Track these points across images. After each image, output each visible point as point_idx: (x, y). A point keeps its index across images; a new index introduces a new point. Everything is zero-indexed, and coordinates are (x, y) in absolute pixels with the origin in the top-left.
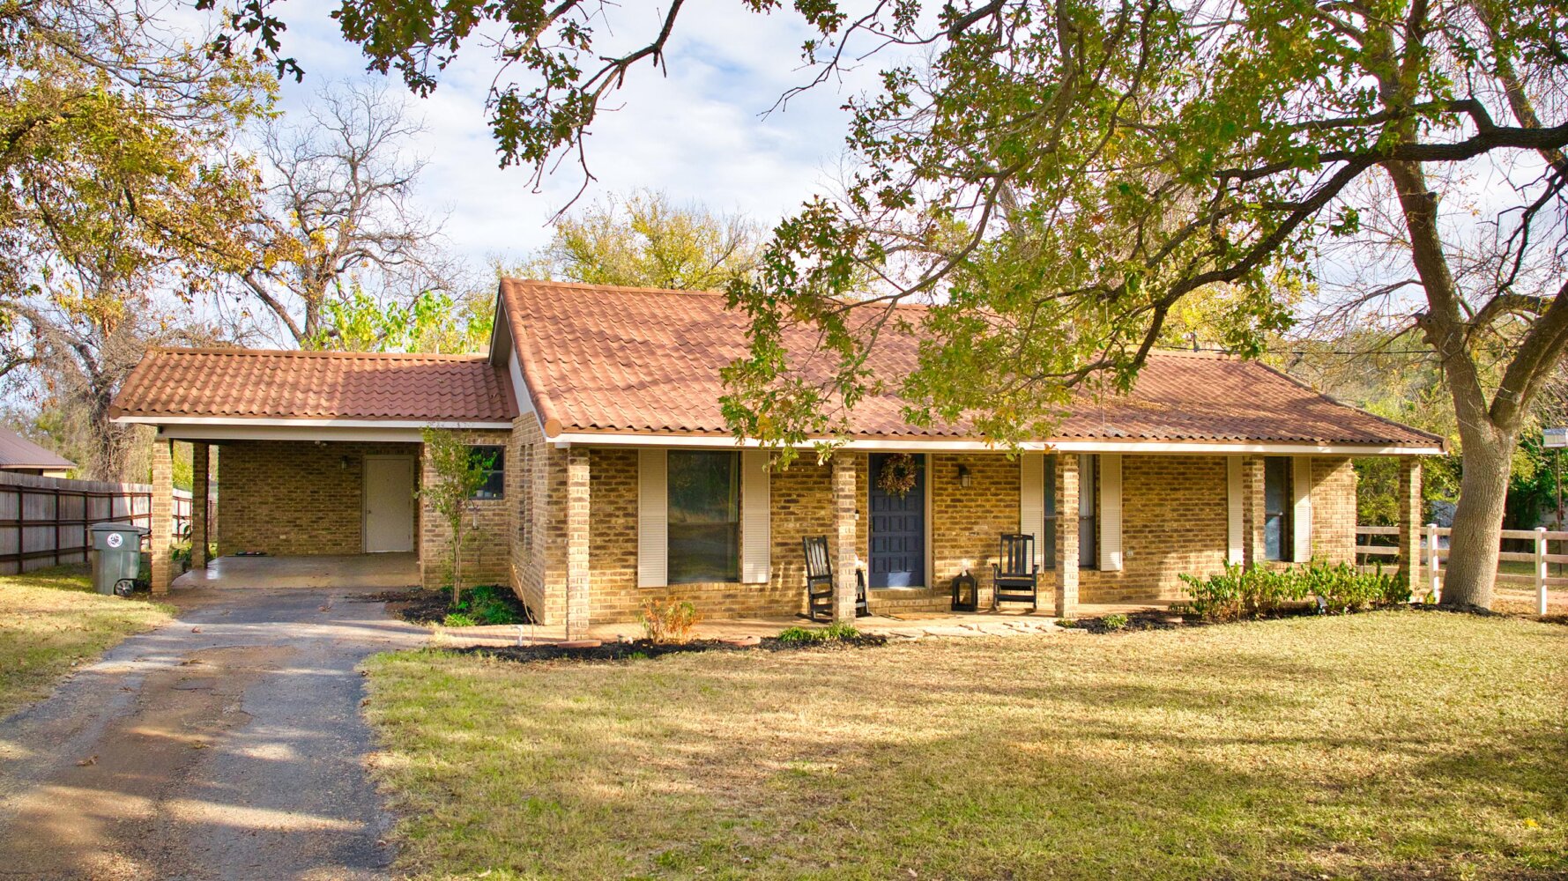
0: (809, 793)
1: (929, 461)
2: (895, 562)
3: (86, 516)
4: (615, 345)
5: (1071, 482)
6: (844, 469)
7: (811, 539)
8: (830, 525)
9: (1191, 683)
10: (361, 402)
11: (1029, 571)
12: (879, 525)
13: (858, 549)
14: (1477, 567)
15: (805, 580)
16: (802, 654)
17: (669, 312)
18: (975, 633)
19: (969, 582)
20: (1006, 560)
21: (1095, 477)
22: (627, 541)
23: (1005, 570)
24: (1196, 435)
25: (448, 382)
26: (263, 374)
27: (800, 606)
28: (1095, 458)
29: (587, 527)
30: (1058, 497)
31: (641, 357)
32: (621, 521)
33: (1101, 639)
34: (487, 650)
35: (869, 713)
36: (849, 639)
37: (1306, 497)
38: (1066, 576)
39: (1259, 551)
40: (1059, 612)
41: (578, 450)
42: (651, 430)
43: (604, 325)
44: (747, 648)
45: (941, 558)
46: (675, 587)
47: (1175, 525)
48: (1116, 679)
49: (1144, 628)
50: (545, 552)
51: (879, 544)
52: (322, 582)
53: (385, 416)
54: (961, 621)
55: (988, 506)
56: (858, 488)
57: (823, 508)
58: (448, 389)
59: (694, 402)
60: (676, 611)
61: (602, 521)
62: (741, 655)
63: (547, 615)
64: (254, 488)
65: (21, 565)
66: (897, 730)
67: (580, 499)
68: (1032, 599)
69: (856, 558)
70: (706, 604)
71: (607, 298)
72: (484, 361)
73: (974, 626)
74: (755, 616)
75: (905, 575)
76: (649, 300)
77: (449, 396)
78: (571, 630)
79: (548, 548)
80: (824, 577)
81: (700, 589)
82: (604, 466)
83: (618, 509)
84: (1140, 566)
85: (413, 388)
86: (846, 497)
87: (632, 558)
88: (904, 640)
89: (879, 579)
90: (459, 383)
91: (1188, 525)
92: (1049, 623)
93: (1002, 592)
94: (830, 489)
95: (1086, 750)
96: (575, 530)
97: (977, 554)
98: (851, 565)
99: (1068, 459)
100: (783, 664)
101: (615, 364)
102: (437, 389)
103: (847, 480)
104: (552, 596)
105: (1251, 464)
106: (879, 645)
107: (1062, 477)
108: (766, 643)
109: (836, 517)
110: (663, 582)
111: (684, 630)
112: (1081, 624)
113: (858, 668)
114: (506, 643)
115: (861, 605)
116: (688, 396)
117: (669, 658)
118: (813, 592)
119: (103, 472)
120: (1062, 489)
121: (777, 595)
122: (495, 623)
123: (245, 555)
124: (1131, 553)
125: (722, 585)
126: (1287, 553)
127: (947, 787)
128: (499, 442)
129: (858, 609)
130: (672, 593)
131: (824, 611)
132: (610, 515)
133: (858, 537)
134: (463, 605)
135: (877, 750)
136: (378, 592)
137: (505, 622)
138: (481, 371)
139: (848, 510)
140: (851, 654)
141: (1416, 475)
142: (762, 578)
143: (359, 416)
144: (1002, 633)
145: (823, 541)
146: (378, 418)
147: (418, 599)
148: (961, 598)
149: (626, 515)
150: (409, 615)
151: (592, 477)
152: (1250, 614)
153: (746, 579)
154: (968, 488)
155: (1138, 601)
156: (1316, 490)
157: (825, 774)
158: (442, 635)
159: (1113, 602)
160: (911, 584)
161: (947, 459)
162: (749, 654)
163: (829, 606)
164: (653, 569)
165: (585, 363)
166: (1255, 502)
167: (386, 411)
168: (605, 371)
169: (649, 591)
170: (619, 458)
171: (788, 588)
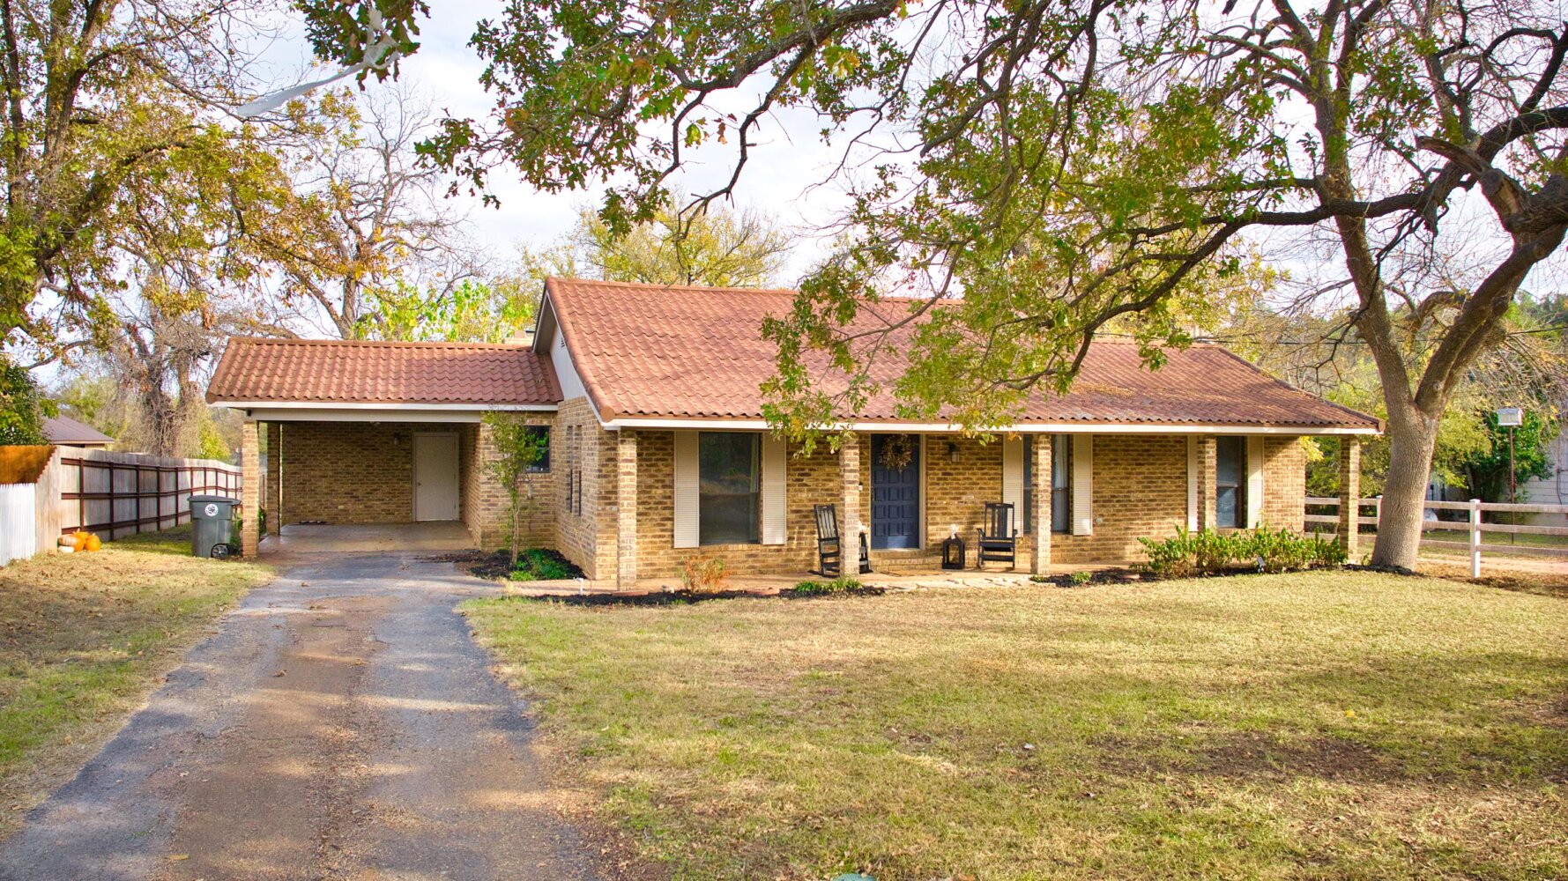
0: (822, 688)
1: (923, 441)
2: (894, 528)
3: (159, 487)
4: (650, 339)
5: (1044, 457)
6: (849, 448)
7: (821, 507)
8: (837, 495)
9: (1130, 622)
10: (424, 388)
11: (1009, 535)
12: (880, 494)
13: (862, 516)
14: (1402, 533)
15: (816, 542)
16: (814, 601)
17: (695, 307)
18: (960, 586)
19: (959, 544)
20: (989, 525)
21: (1070, 454)
22: (665, 508)
23: (989, 534)
24: (1154, 418)
25: (498, 369)
26: (335, 363)
27: (811, 565)
28: (1069, 437)
29: (635, 497)
30: (1034, 471)
31: (673, 350)
32: (660, 491)
33: (1066, 591)
34: (556, 599)
35: (868, 641)
36: (854, 590)
37: (1259, 472)
38: (1040, 539)
39: (1211, 519)
40: (1034, 571)
41: (628, 432)
42: (687, 415)
43: (640, 320)
44: (768, 597)
45: (933, 524)
46: (705, 548)
47: (1140, 495)
48: (1068, 619)
49: (1105, 583)
50: (595, 518)
51: (880, 511)
52: (389, 547)
53: (447, 400)
54: (949, 577)
55: (974, 478)
56: (861, 464)
57: (831, 480)
58: (499, 375)
59: (722, 391)
60: (709, 566)
61: (644, 492)
62: (764, 602)
63: (598, 570)
64: (315, 463)
65: (112, 535)
66: (889, 652)
67: (629, 473)
68: (1011, 559)
69: (860, 523)
70: (732, 562)
71: (640, 295)
72: (529, 350)
73: (960, 581)
74: (774, 572)
75: (902, 538)
76: (677, 296)
77: (500, 382)
78: (622, 582)
79: (599, 515)
80: (832, 539)
81: (726, 550)
82: (646, 445)
83: (657, 481)
84: (1109, 531)
85: (468, 374)
86: (851, 471)
87: (669, 523)
88: (900, 592)
89: (878, 541)
90: (508, 369)
91: (1151, 496)
92: (1024, 579)
93: (986, 553)
94: (838, 464)
95: (1032, 666)
96: (625, 499)
97: (964, 520)
98: (855, 527)
99: (1042, 439)
100: (799, 609)
101: (651, 356)
102: (490, 375)
103: (852, 458)
104: (602, 555)
105: (1204, 442)
106: (877, 594)
107: (1037, 454)
108: (783, 593)
109: (843, 488)
110: (695, 544)
111: (716, 583)
112: (1052, 579)
113: (860, 611)
114: (568, 593)
115: (863, 563)
116: (716, 385)
117: (705, 604)
118: (823, 551)
119: (158, 448)
120: (1036, 464)
121: (792, 555)
122: (552, 578)
123: (307, 523)
124: (1100, 520)
125: (745, 547)
126: (1241, 521)
127: (924, 686)
128: (545, 423)
129: (861, 567)
130: (703, 553)
131: (831, 566)
132: (651, 487)
133: (861, 505)
134: (523, 565)
135: (876, 665)
136: (442, 554)
137: (561, 577)
138: (525, 358)
139: (853, 482)
140: (855, 601)
141: (1355, 452)
142: (780, 540)
143: (423, 400)
144: (983, 586)
145: (831, 508)
146: (441, 402)
147: (480, 560)
148: (951, 558)
149: (664, 487)
150: (477, 572)
151: (638, 455)
152: (1199, 572)
153: (766, 541)
154: (957, 463)
155: (1106, 561)
156: (1270, 465)
157: (834, 678)
158: (511, 587)
159: (1084, 562)
160: (907, 546)
161: (939, 438)
162: (771, 600)
163: (837, 564)
164: (687, 532)
165: (627, 355)
166: (1207, 476)
167: (448, 396)
168: (644, 363)
169: (684, 551)
170: (658, 438)
171: (801, 549)
